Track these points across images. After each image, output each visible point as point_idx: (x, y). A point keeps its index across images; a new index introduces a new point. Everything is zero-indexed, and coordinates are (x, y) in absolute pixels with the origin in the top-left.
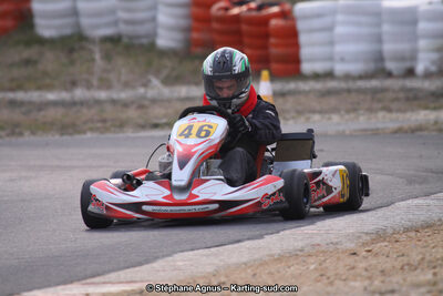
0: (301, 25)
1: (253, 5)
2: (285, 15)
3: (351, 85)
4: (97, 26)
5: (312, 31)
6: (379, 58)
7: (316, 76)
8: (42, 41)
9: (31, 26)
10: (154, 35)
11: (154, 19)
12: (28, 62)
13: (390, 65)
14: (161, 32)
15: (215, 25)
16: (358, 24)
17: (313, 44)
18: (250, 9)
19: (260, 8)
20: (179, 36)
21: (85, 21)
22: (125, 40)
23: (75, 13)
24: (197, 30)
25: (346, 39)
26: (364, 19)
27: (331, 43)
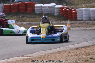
0: (77, 12)
1: (70, 9)
2: (75, 10)
3: (85, 22)
4: (45, 12)
5: (79, 13)
6: (90, 18)
7: (80, 20)
8: (36, 14)
9: (35, 12)
10: (54, 13)
11: (54, 11)
12: (34, 17)
13: (92, 19)
14: (55, 13)
15: (64, 12)
16: (87, 12)
17: (79, 15)
18: (69, 9)
19: (71, 9)
20: (58, 14)
21: (43, 11)
22: (49, 14)
23: (42, 10)
24: (61, 13)
25: (85, 14)
26: (88, 11)
27: (82, 15)
